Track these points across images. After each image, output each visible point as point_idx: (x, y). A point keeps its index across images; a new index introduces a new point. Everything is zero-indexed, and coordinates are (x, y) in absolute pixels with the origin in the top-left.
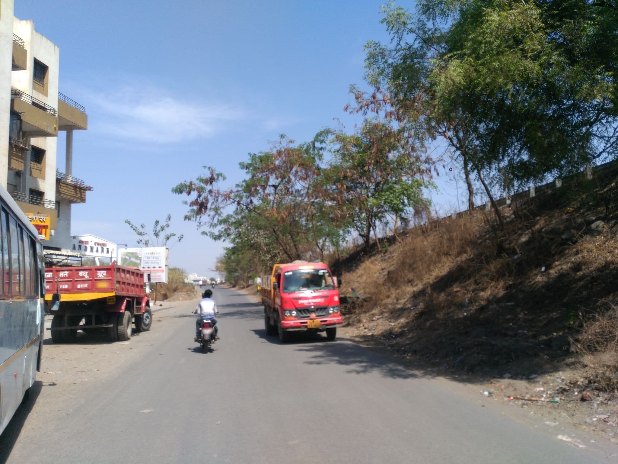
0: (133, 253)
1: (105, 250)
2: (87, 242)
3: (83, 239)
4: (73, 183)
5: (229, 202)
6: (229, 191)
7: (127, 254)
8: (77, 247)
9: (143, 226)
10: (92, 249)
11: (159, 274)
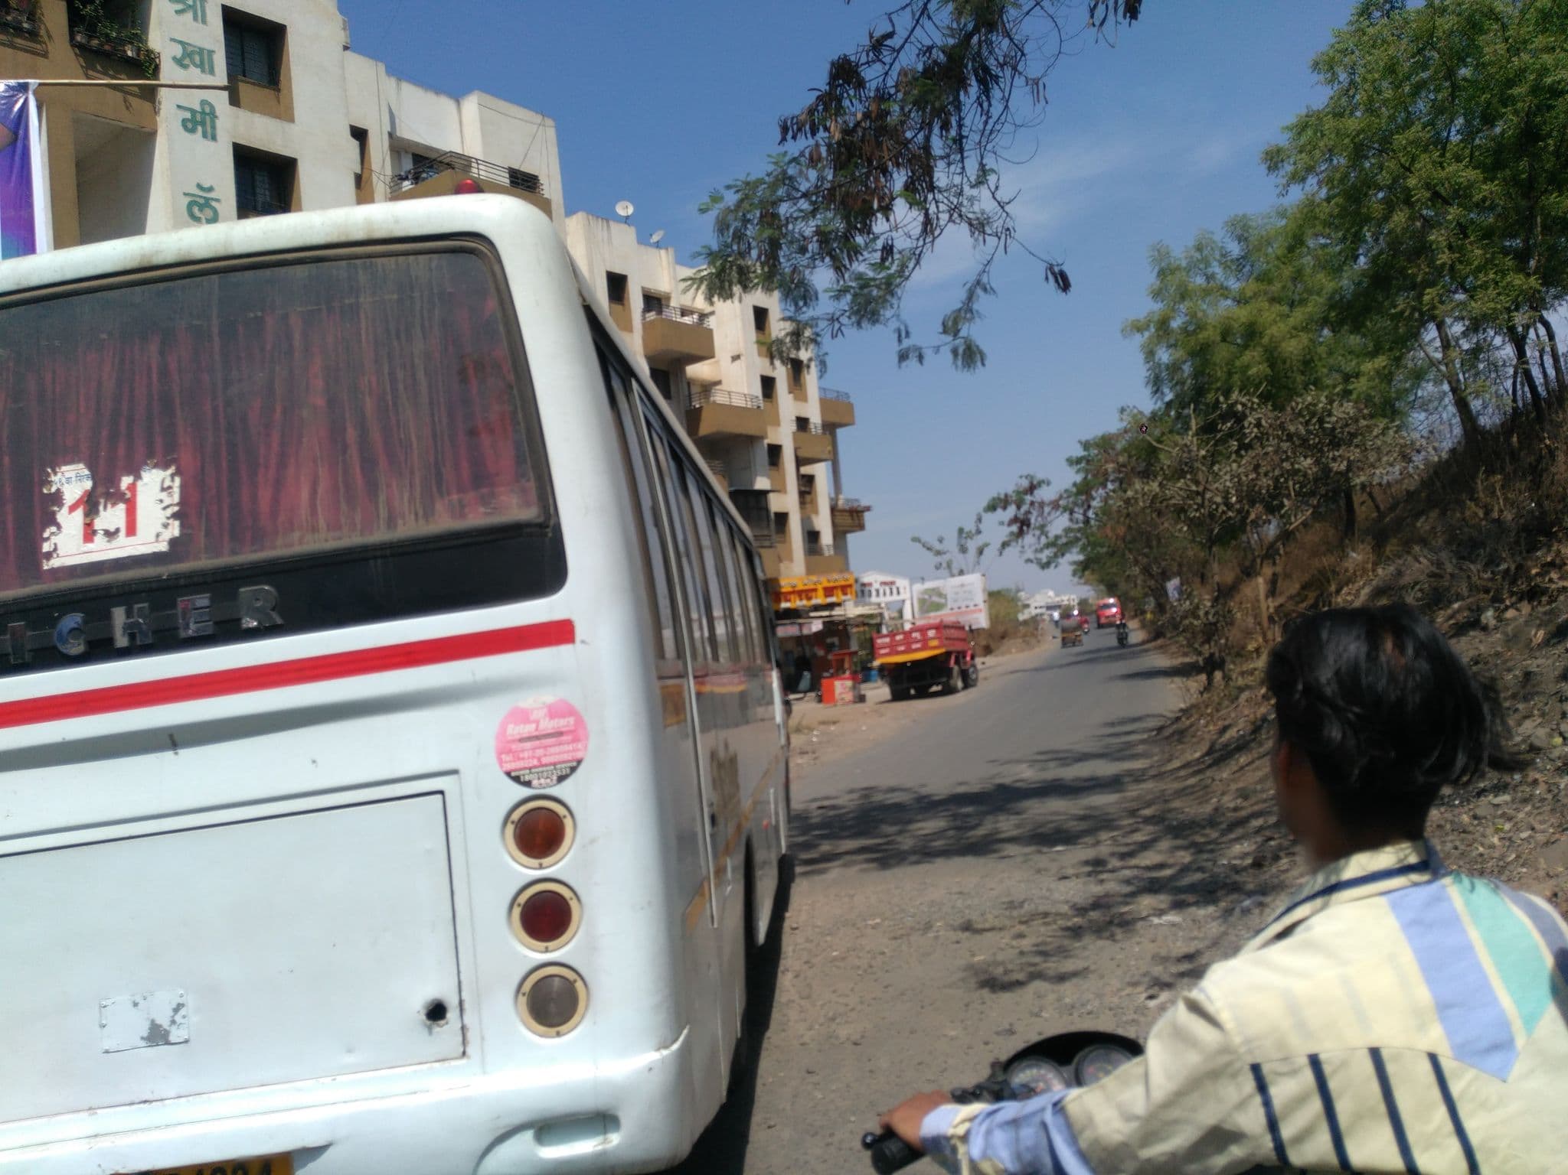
0: (933, 590)
1: (895, 591)
2: (870, 584)
3: (866, 580)
4: (847, 507)
5: (1058, 513)
6: (1057, 496)
7: (926, 591)
8: (860, 594)
9: (941, 540)
10: (878, 591)
11: (975, 615)
